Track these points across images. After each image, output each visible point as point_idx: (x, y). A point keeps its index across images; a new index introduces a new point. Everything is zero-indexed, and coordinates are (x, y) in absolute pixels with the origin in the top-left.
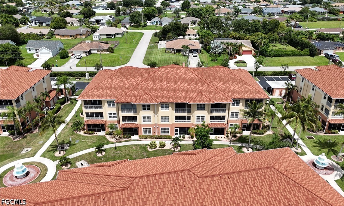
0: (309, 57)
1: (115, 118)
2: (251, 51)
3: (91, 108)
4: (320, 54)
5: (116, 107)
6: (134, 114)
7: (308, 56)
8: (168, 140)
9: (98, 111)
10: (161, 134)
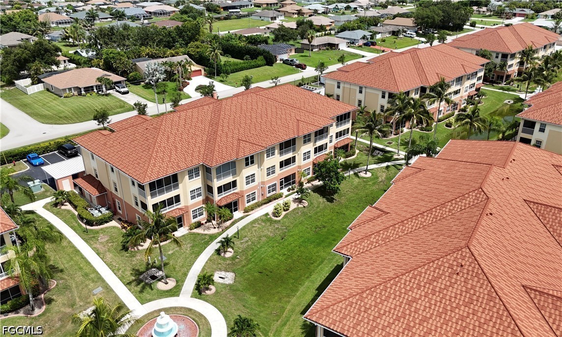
0: (267, 67)
1: (199, 196)
2: (200, 70)
3: (161, 192)
4: (276, 60)
5: (200, 177)
6: (233, 178)
7: (265, 65)
8: (279, 199)
9: (172, 194)
10: (268, 195)
